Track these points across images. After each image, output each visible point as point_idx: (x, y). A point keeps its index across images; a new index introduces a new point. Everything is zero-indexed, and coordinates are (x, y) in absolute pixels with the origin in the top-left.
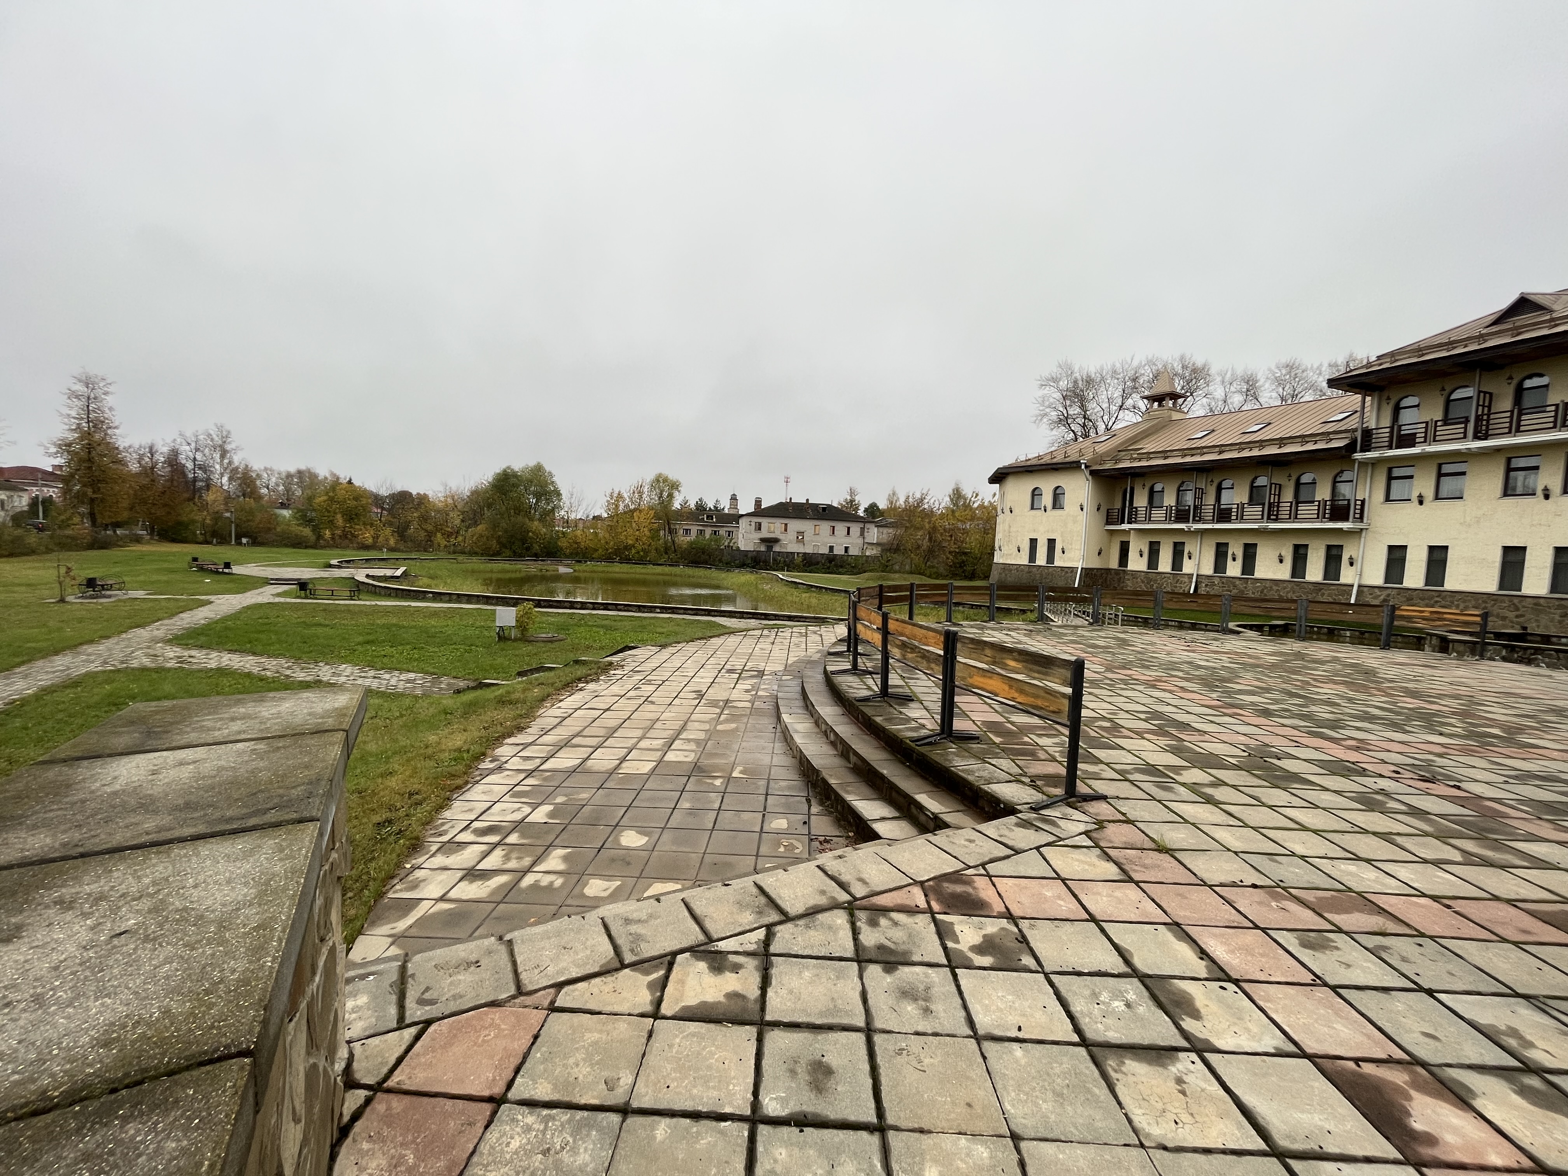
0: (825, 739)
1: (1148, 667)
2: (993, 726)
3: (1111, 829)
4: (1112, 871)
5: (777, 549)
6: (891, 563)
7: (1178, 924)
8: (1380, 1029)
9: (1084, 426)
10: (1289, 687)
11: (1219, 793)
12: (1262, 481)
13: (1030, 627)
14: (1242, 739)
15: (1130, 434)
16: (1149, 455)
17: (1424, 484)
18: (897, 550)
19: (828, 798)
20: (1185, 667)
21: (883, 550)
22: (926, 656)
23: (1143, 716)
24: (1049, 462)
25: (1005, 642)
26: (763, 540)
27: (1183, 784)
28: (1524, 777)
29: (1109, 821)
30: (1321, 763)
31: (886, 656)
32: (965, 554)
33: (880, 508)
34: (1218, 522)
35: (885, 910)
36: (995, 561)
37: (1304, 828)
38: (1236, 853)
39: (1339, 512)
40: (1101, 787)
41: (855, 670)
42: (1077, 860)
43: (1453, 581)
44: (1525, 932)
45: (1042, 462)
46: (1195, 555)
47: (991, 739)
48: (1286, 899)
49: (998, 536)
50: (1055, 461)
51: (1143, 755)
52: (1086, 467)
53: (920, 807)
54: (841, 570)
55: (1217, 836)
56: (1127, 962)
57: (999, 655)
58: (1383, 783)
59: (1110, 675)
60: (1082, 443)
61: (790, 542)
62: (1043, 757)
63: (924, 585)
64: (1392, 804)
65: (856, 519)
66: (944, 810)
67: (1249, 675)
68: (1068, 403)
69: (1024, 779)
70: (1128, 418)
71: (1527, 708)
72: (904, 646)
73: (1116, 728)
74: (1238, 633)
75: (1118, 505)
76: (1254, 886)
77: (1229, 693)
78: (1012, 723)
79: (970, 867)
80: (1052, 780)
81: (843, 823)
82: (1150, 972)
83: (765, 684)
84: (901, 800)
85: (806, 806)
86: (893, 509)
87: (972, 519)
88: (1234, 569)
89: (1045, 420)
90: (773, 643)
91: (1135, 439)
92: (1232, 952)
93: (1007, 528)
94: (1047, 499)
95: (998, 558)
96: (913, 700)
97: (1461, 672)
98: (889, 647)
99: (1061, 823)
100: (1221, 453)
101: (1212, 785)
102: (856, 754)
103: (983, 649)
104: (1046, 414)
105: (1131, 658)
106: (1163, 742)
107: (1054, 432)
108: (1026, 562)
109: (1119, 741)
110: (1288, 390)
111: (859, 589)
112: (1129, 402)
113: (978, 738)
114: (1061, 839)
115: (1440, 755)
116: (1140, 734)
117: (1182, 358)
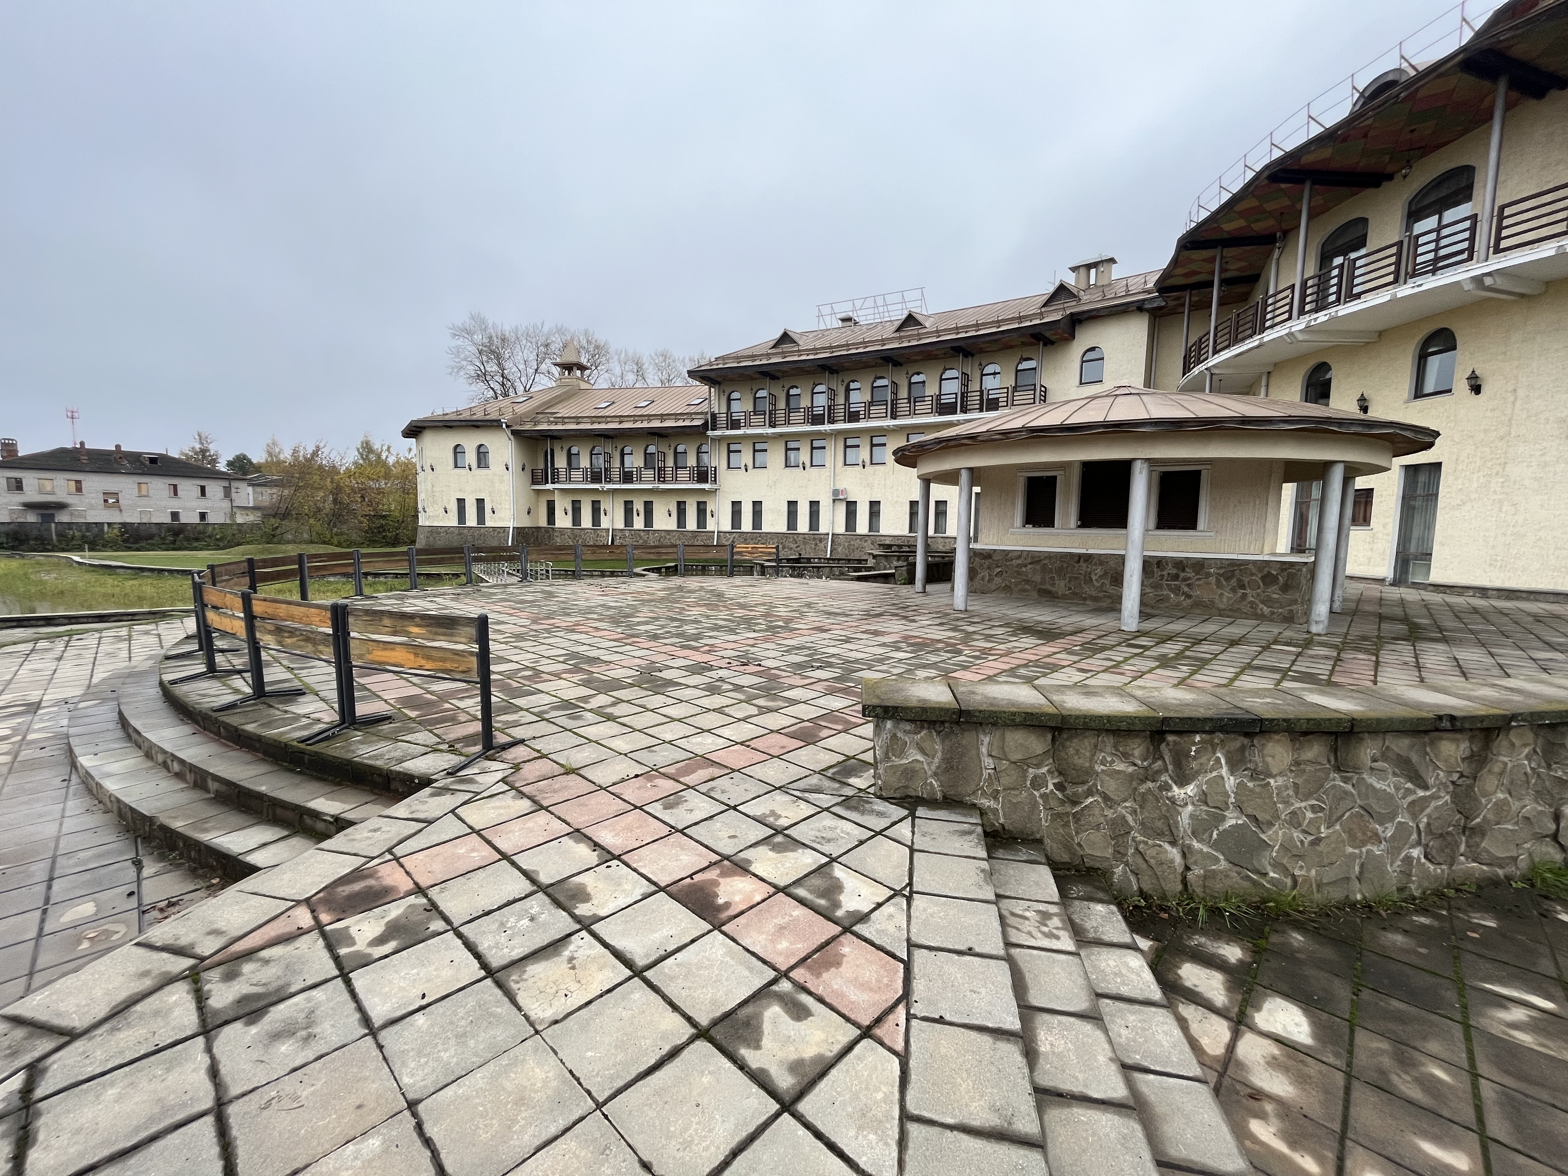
0: (165, 773)
1: (568, 615)
2: (410, 702)
3: (527, 768)
4: (525, 805)
5: (63, 517)
6: (278, 531)
7: (578, 830)
8: (707, 847)
9: (503, 385)
10: (671, 614)
11: (616, 711)
12: (652, 449)
13: (459, 591)
14: (638, 661)
15: (546, 397)
16: (563, 420)
17: (746, 457)
18: (286, 515)
19: (173, 849)
20: (599, 610)
21: (265, 516)
22: (310, 638)
23: (561, 659)
24: (468, 418)
25: (429, 610)
26: (30, 506)
27: (590, 711)
28: (790, 650)
29: (525, 762)
30: (686, 668)
31: (255, 648)
32: (384, 517)
33: (255, 461)
34: (624, 482)
35: (249, 954)
36: (420, 524)
37: (673, 720)
38: (626, 755)
39: (702, 476)
40: (518, 733)
41: (212, 670)
42: (493, 808)
43: (766, 528)
44: (783, 747)
45: (461, 417)
46: (609, 512)
47: (406, 715)
48: (657, 777)
49: (421, 497)
50: (474, 418)
51: (559, 694)
52: (507, 426)
53: (316, 815)
54: (196, 544)
55: (612, 746)
56: (533, 881)
57: (399, 624)
58: (722, 673)
59: (535, 627)
60: (504, 403)
61: (92, 507)
62: (463, 720)
63: (320, 556)
64: (726, 686)
65: (217, 475)
66: (347, 807)
67: (645, 609)
68: (485, 358)
69: (441, 747)
70: (544, 383)
71: (795, 605)
72: (279, 631)
73: (537, 674)
74: (644, 575)
75: (541, 466)
76: (637, 776)
77: (630, 626)
78: (431, 693)
79: (373, 858)
80: (468, 740)
81: (200, 872)
82: (552, 881)
83: (42, 720)
84: (289, 814)
85: (132, 872)
86: (275, 464)
87: (387, 476)
88: (639, 523)
89: (462, 373)
90: (60, 659)
91: (552, 403)
92: (618, 834)
93: (430, 486)
94: (471, 457)
95: (423, 521)
96: (304, 694)
97: (768, 587)
98: (258, 635)
99: (478, 778)
100: (621, 422)
101: (614, 704)
102: (216, 778)
103: (381, 620)
104: (462, 368)
105: (555, 608)
106: (577, 678)
107: (473, 387)
108: (455, 523)
109: (539, 686)
110: (665, 376)
111: (211, 567)
112: (543, 367)
113: (389, 718)
114: (478, 793)
115: (753, 646)
116: (557, 675)
117: (586, 333)
